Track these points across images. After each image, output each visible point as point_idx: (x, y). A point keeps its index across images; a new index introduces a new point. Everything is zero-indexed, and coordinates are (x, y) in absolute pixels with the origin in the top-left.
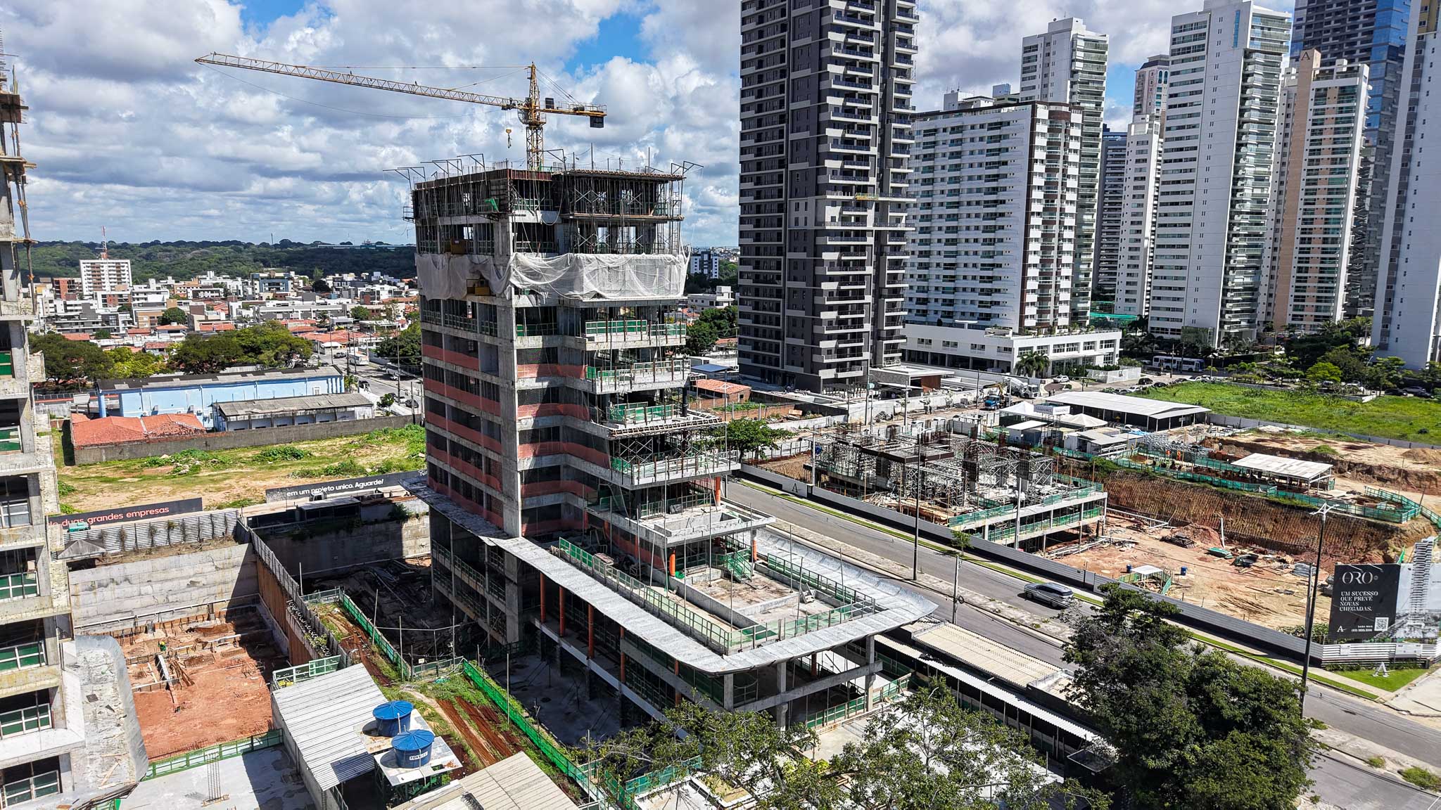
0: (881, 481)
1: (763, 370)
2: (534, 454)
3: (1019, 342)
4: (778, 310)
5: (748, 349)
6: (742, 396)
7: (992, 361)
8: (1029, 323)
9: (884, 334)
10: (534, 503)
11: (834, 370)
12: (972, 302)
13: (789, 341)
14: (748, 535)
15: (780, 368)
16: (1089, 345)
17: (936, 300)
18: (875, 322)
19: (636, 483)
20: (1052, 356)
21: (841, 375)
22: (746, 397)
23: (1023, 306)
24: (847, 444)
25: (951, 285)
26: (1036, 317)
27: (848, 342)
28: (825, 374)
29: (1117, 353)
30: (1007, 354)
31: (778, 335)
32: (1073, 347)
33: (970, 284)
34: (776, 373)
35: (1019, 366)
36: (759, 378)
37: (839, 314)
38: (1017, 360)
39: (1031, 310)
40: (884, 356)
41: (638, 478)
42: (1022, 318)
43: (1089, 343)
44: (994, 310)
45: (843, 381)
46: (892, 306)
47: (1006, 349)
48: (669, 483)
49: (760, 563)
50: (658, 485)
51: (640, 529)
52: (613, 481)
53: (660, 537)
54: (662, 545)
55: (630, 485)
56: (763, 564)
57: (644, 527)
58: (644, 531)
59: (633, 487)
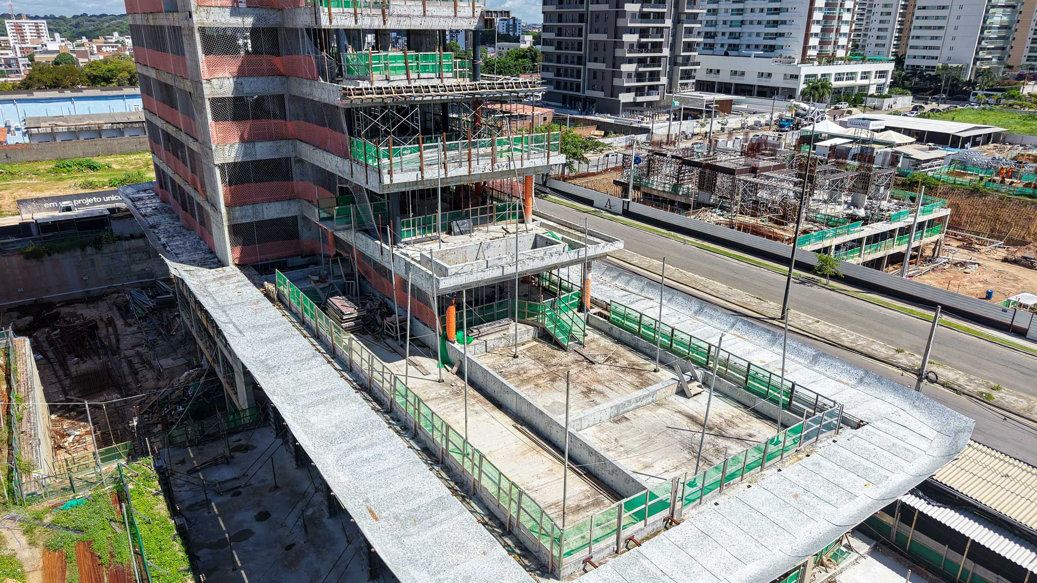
0: (704, 196)
1: (564, 96)
2: (242, 140)
3: (806, 70)
4: (580, 35)
5: (551, 75)
6: (545, 119)
7: (778, 88)
8: (812, 53)
9: (680, 60)
10: (247, 215)
11: (633, 94)
12: (758, 35)
13: (591, 65)
14: (578, 268)
15: (580, 94)
16: (865, 75)
17: (723, 34)
18: (673, 48)
19: (386, 180)
20: (835, 84)
21: (640, 99)
22: (550, 118)
23: (807, 36)
24: (665, 155)
25: (739, 18)
26: (818, 48)
27: (648, 66)
28: (626, 98)
29: (888, 83)
30: (793, 81)
31: (580, 60)
32: (851, 76)
33: (757, 16)
34: (578, 99)
35: (803, 93)
36: (560, 105)
37: (640, 37)
38: (802, 86)
39: (814, 41)
40: (680, 81)
41: (390, 173)
42: (805, 48)
43: (865, 73)
44: (779, 42)
45: (641, 104)
46: (689, 31)
47: (792, 76)
48: (447, 183)
49: (595, 314)
50: (428, 187)
51: (396, 260)
52: (354, 178)
53: (428, 277)
54: (430, 290)
55: (377, 185)
56: (600, 314)
57: (403, 257)
58: (403, 264)
59: (383, 189)
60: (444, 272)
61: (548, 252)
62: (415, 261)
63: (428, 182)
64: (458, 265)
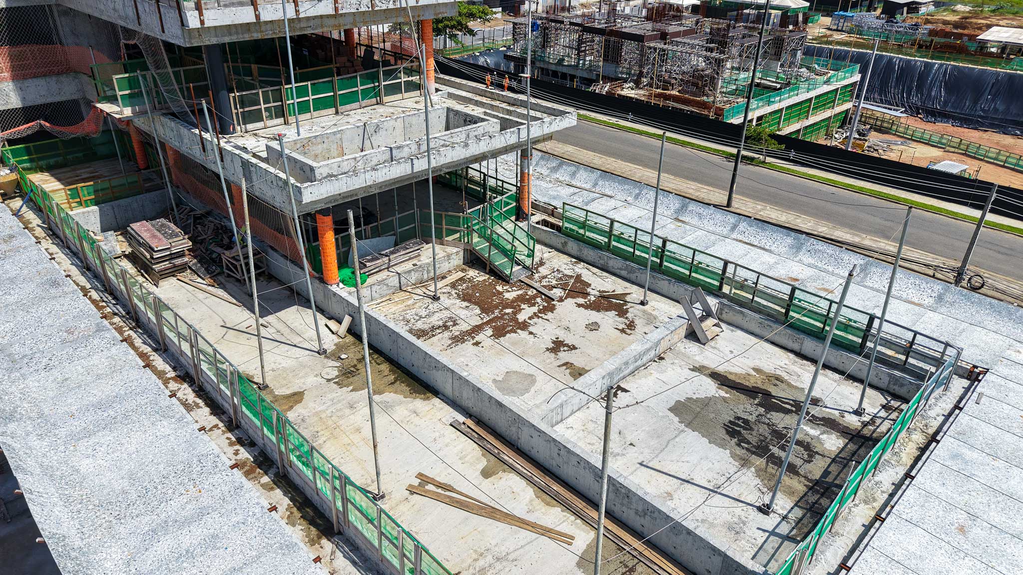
48: (301, 29)
49: (538, 223)
50: (269, 35)
51: (227, 159)
52: (143, 26)
53: (280, 183)
54: (287, 204)
55: (179, 32)
56: (545, 223)
57: (237, 152)
58: (238, 164)
59: (190, 38)
60: (307, 174)
61: (472, 134)
62: (259, 158)
63: (269, 26)
64: (329, 162)
